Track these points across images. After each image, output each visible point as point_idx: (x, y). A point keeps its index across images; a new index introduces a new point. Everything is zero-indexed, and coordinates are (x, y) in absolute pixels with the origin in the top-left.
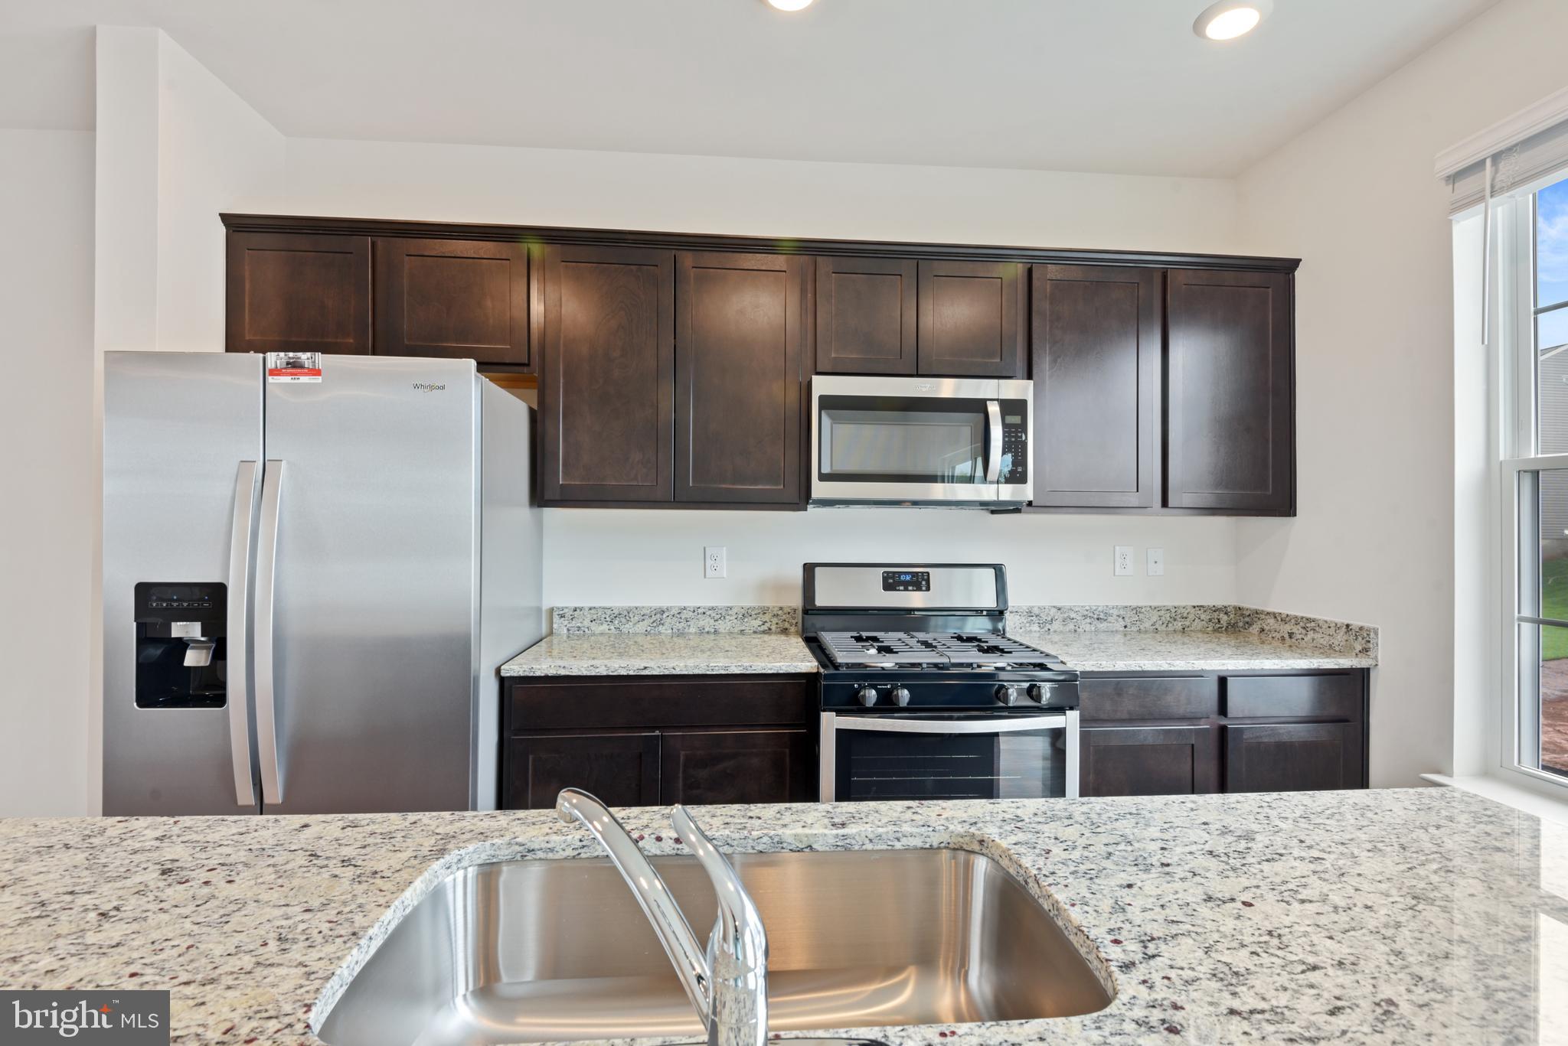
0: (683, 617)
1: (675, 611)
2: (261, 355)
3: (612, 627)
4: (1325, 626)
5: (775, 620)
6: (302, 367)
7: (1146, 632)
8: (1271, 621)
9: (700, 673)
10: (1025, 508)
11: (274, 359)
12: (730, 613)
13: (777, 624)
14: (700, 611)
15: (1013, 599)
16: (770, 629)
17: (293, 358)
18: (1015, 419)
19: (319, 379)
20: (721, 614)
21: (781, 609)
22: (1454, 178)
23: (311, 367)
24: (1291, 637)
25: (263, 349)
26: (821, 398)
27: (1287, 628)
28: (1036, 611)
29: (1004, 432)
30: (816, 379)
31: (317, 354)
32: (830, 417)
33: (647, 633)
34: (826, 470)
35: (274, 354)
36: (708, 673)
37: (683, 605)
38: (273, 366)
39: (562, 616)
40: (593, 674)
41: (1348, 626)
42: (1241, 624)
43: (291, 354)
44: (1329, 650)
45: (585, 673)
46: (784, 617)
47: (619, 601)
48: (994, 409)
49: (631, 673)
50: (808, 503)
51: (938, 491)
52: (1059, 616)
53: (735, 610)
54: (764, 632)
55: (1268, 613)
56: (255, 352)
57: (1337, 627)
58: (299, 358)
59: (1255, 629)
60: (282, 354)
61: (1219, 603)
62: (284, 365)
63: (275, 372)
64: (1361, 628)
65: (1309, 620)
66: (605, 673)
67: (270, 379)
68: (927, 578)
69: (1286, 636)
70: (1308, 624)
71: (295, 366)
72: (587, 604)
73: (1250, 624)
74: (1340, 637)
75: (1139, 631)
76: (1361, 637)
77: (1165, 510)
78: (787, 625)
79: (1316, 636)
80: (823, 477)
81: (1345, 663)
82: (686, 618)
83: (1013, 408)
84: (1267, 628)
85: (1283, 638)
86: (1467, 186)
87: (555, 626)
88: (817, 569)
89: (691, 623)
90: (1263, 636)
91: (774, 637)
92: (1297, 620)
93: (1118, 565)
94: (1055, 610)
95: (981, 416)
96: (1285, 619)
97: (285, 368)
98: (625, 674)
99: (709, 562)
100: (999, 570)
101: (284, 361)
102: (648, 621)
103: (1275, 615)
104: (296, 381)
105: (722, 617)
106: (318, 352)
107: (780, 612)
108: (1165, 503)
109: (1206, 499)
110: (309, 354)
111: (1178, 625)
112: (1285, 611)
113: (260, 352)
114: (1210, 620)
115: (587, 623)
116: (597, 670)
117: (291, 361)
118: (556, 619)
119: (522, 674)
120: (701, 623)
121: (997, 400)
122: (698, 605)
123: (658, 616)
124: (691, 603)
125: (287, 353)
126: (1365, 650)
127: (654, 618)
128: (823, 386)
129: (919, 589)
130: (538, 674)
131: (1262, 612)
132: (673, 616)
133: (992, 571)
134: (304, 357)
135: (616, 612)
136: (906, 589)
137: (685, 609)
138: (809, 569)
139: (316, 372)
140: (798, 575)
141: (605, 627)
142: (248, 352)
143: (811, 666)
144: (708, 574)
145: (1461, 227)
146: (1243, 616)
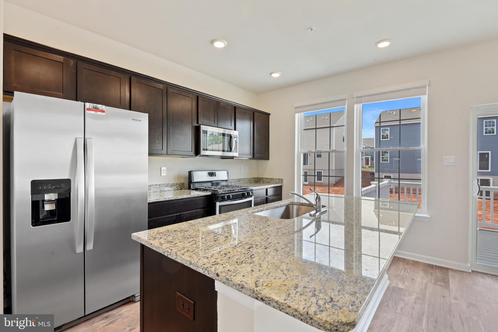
0: (156, 187)
4: (275, 179)
5: (179, 186)
6: (98, 109)
7: (246, 183)
8: (265, 179)
9: (189, 197)
11: (88, 105)
12: (168, 185)
13: (180, 187)
14: (161, 185)
16: (178, 189)
17: (95, 106)
18: (236, 139)
19: (104, 114)
20: (166, 186)
21: (181, 183)
22: (296, 108)
23: (101, 110)
24: (269, 182)
25: (85, 101)
27: (268, 180)
31: (103, 106)
34: (204, 148)
35: (88, 103)
36: (191, 197)
38: (88, 107)
41: (279, 179)
42: (259, 181)
43: (95, 105)
44: (276, 183)
45: (163, 200)
46: (181, 185)
48: (233, 136)
49: (174, 199)
50: (197, 156)
52: (233, 181)
53: (170, 184)
54: (177, 190)
55: (264, 178)
56: (81, 102)
57: (277, 179)
58: (98, 106)
59: (262, 181)
60: (91, 104)
61: (255, 177)
62: (92, 108)
63: (88, 109)
64: (281, 179)
65: (272, 178)
66: (168, 200)
67: (87, 112)
68: (215, 173)
69: (268, 182)
71: (96, 109)
73: (261, 180)
74: (278, 181)
75: (245, 183)
77: (254, 159)
78: (182, 187)
79: (274, 181)
80: (203, 150)
81: (278, 185)
82: (157, 187)
84: (264, 181)
85: (267, 182)
86: (298, 110)
88: (192, 172)
89: (158, 189)
90: (263, 182)
91: (179, 190)
92: (270, 179)
93: (241, 170)
94: (232, 180)
96: (268, 179)
97: (92, 109)
98: (173, 199)
99: (162, 171)
100: (228, 171)
101: (92, 106)
103: (266, 178)
104: (96, 113)
106: (104, 105)
107: (180, 184)
108: (254, 157)
111: (250, 181)
112: (268, 177)
113: (83, 102)
116: (166, 199)
117: (95, 107)
122: (160, 184)
123: (149, 187)
125: (93, 104)
126: (282, 182)
130: (151, 202)
131: (263, 178)
132: (154, 187)
133: (226, 172)
134: (100, 106)
136: (211, 176)
137: (157, 184)
138: (190, 172)
139: (103, 111)
142: (79, 101)
143: (209, 193)
144: (162, 175)
145: (297, 115)
146: (259, 179)
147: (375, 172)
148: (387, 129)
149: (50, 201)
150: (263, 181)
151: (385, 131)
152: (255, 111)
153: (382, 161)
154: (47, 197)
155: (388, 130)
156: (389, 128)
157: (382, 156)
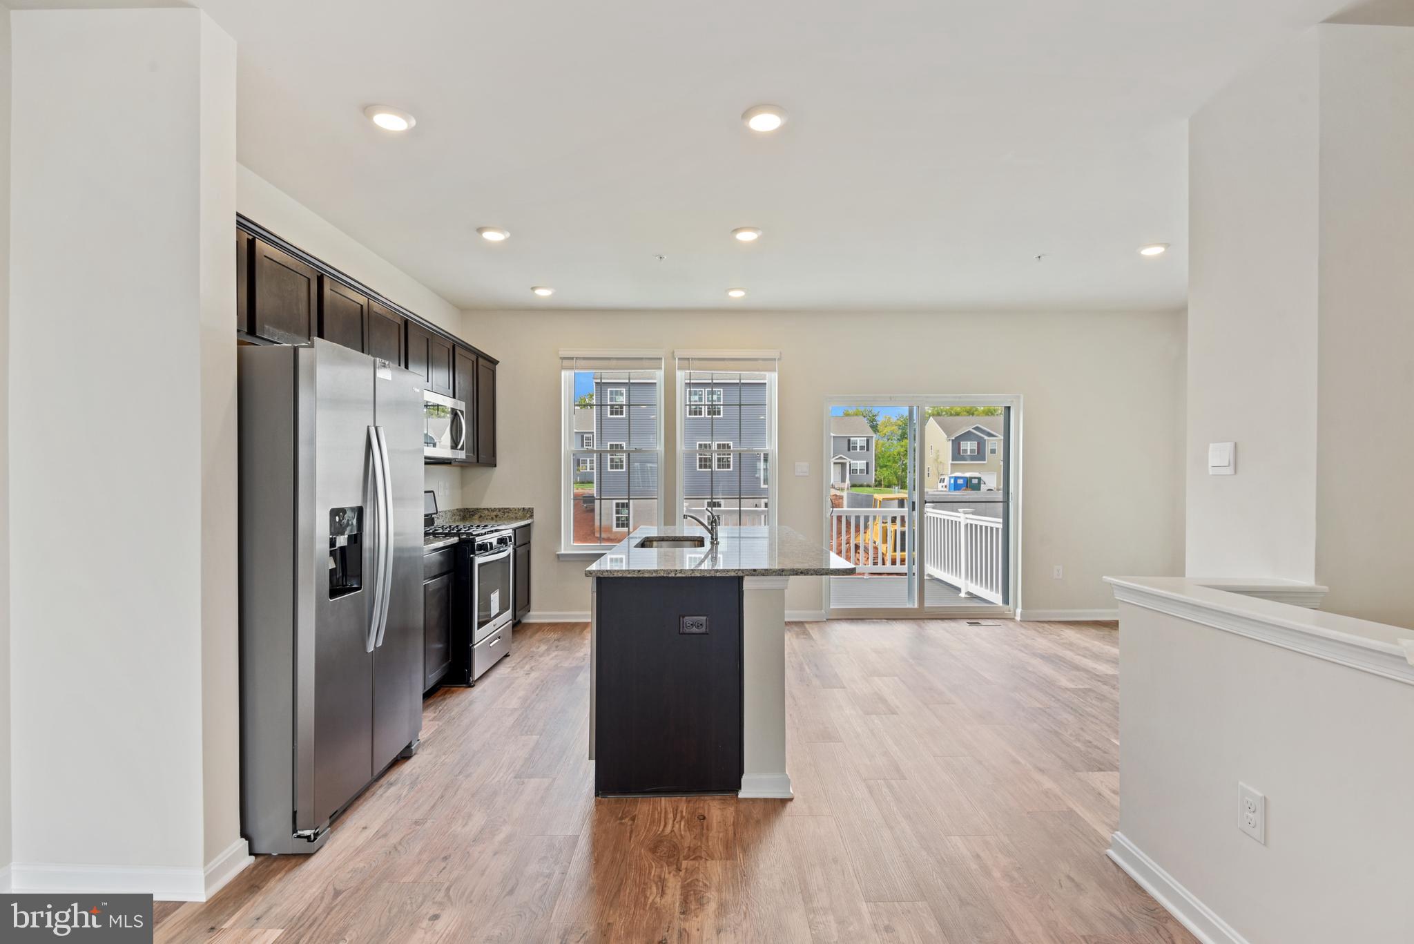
4: (513, 510)
8: (486, 512)
22: (563, 358)
27: (495, 513)
41: (523, 509)
42: (468, 516)
44: (517, 519)
55: (484, 509)
57: (518, 509)
61: (460, 508)
64: (529, 509)
65: (505, 509)
69: (494, 517)
70: (505, 511)
73: (473, 515)
74: (520, 514)
76: (529, 513)
81: (523, 523)
84: (483, 515)
86: (566, 363)
96: (493, 510)
103: (488, 509)
112: (493, 507)
126: (531, 517)
131: (481, 509)
143: (455, 540)
145: (563, 373)
146: (470, 512)
148: (620, 391)
150: (481, 516)
151: (617, 397)
152: (456, 342)
153: (611, 469)
155: (622, 394)
156: (624, 390)
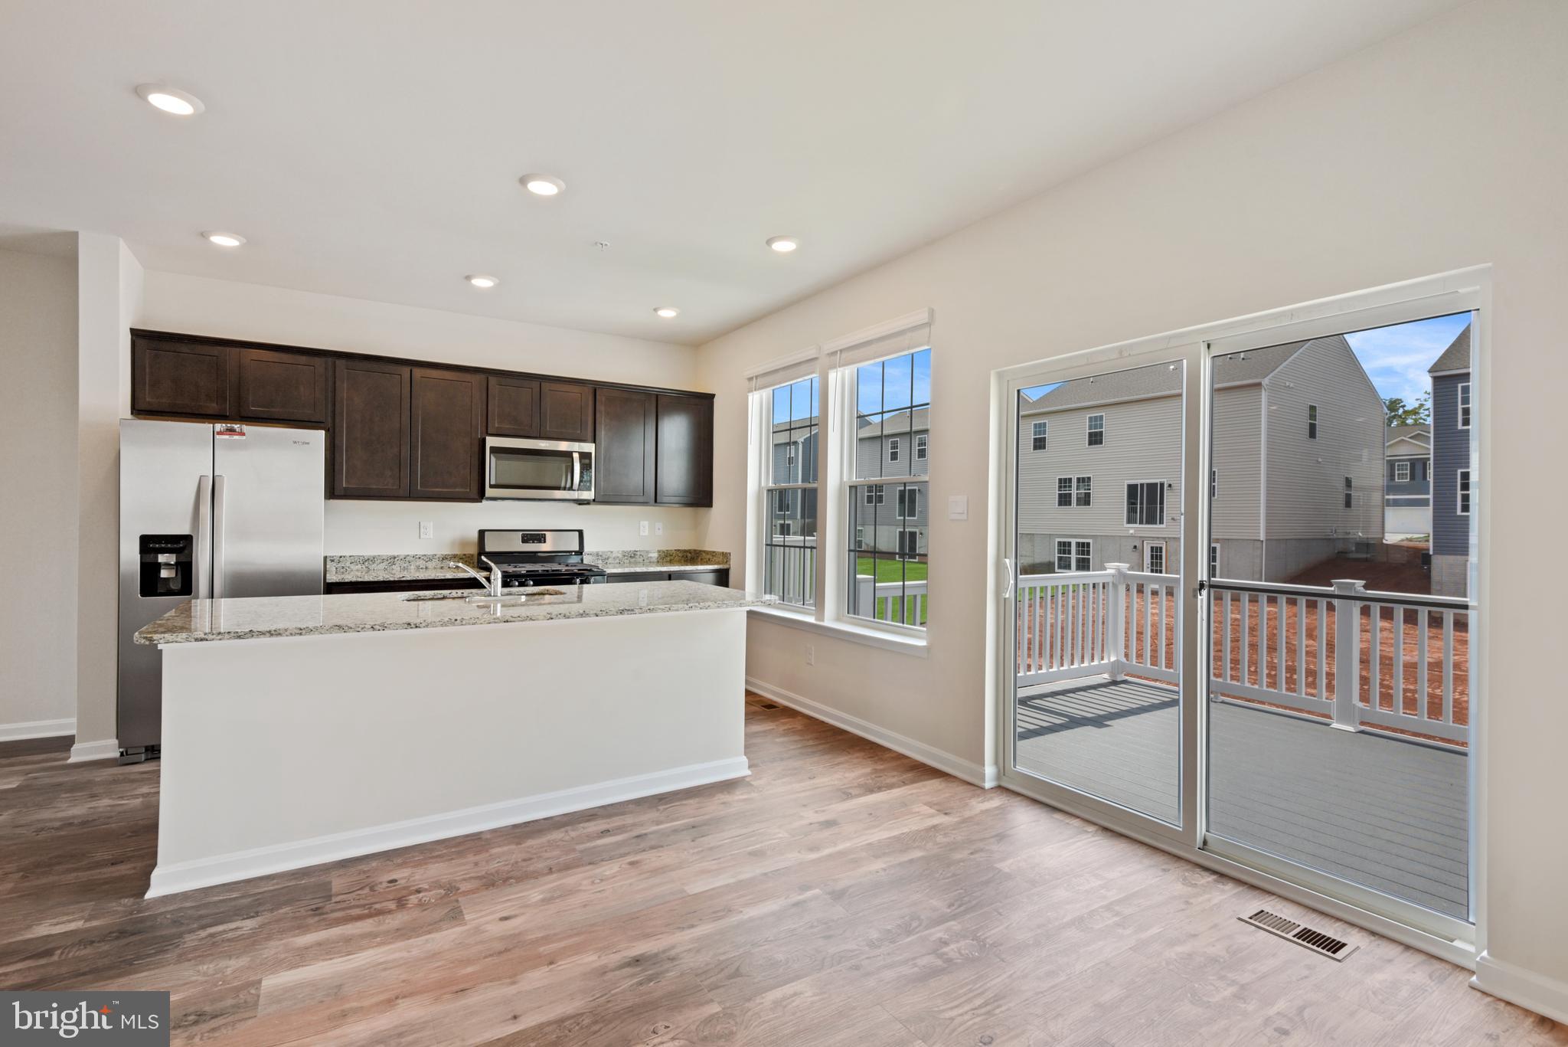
0: (407, 560)
1: (402, 557)
2: (212, 425)
3: (364, 567)
6: (235, 431)
7: (654, 563)
8: (704, 554)
10: (592, 503)
11: (219, 427)
12: (435, 558)
14: (417, 557)
15: (586, 549)
18: (587, 461)
19: (244, 438)
20: (430, 558)
21: (465, 555)
22: (750, 380)
23: (240, 432)
25: (213, 422)
26: (491, 448)
28: (600, 554)
29: (581, 467)
30: (488, 439)
31: (243, 425)
32: (495, 457)
33: (385, 569)
34: (493, 482)
35: (219, 425)
37: (407, 554)
38: (219, 430)
39: (332, 561)
40: (376, 580)
41: (725, 551)
43: (229, 425)
46: (467, 557)
47: (368, 552)
48: (576, 456)
50: (482, 499)
51: (558, 494)
53: (438, 556)
55: (704, 551)
56: (208, 424)
57: (722, 551)
58: (233, 427)
60: (224, 425)
61: (687, 549)
62: (225, 430)
63: (220, 433)
67: (217, 437)
68: (544, 536)
70: (713, 554)
71: (231, 431)
72: (348, 554)
74: (721, 558)
75: (651, 562)
76: (726, 556)
79: (715, 558)
80: (491, 486)
82: (409, 561)
83: (585, 456)
84: (703, 558)
86: (753, 383)
87: (328, 566)
88: (486, 533)
89: (412, 563)
93: (641, 531)
95: (571, 459)
99: (422, 530)
100: (581, 532)
101: (225, 428)
102: (386, 563)
104: (232, 438)
105: (431, 560)
107: (464, 557)
108: (656, 501)
109: (685, 500)
110: (238, 426)
111: (668, 558)
113: (211, 423)
114: (683, 556)
115: (348, 564)
117: (229, 428)
118: (328, 562)
119: (338, 581)
120: (418, 564)
121: (579, 452)
122: (416, 554)
123: (392, 560)
124: (412, 553)
125: (226, 424)
127: (389, 561)
128: (491, 442)
129: (540, 542)
130: (346, 581)
132: (401, 560)
133: (577, 533)
134: (236, 426)
135: (366, 558)
136: (533, 542)
137: (408, 556)
138: (482, 533)
139: (243, 434)
140: (476, 535)
141: (359, 566)
142: (204, 424)
144: (422, 537)
145: (750, 397)
147: (1434, 554)
149: (168, 565)
154: (162, 558)
157: (1462, 490)
